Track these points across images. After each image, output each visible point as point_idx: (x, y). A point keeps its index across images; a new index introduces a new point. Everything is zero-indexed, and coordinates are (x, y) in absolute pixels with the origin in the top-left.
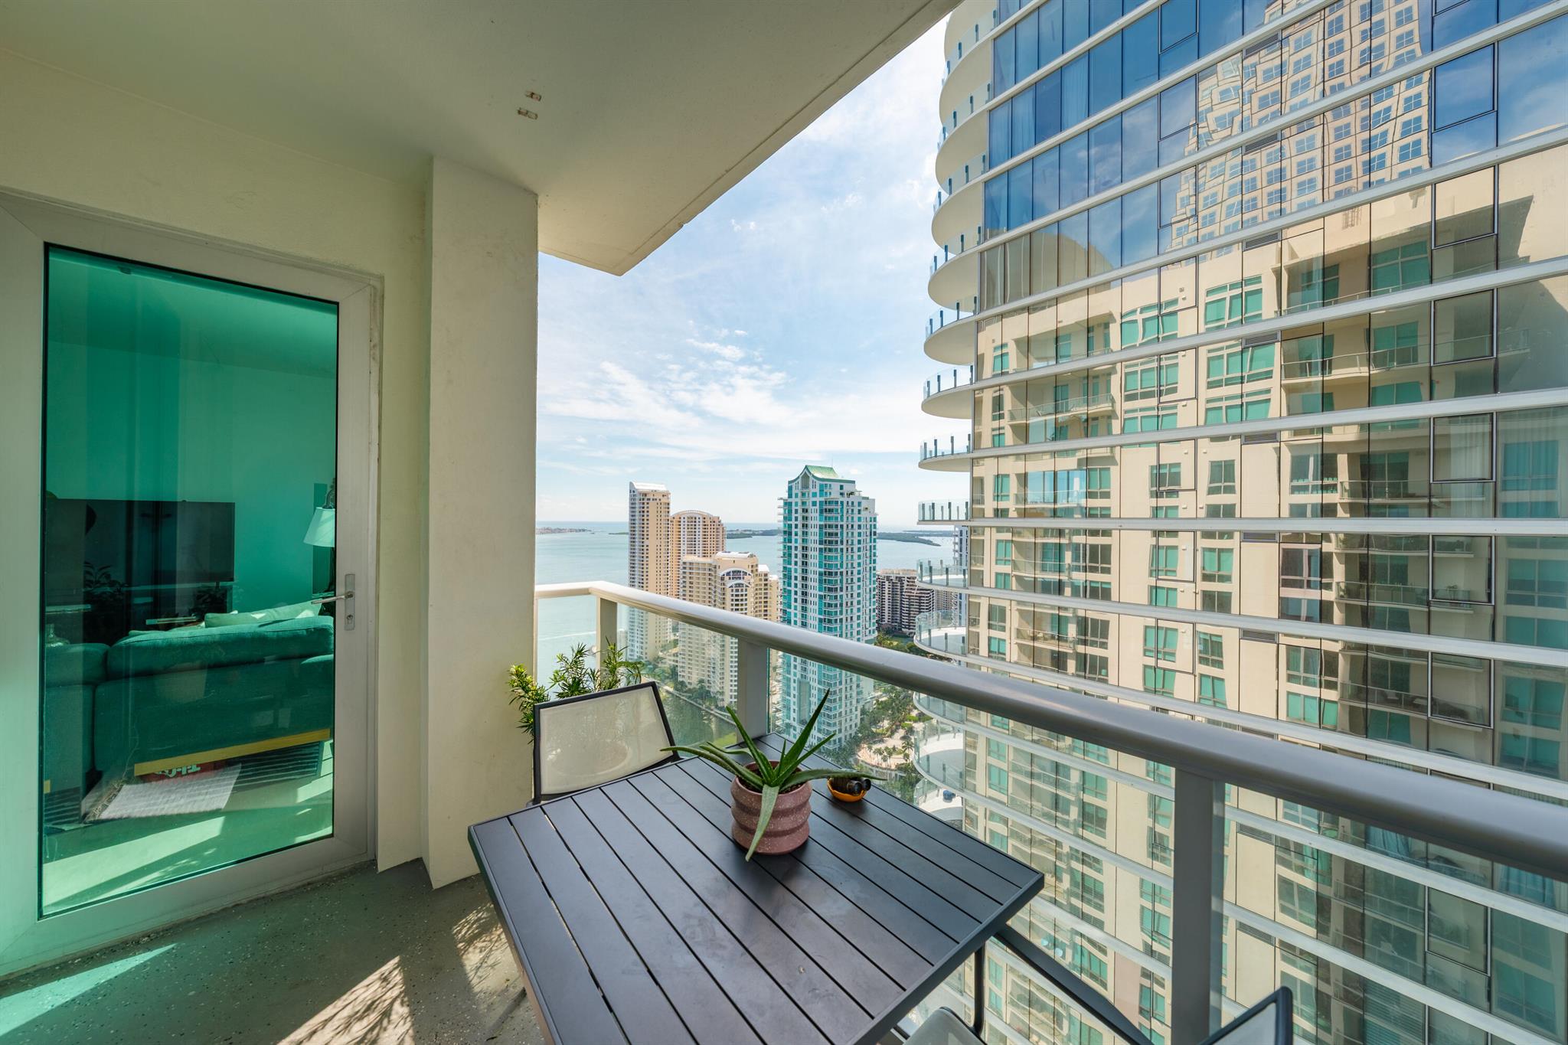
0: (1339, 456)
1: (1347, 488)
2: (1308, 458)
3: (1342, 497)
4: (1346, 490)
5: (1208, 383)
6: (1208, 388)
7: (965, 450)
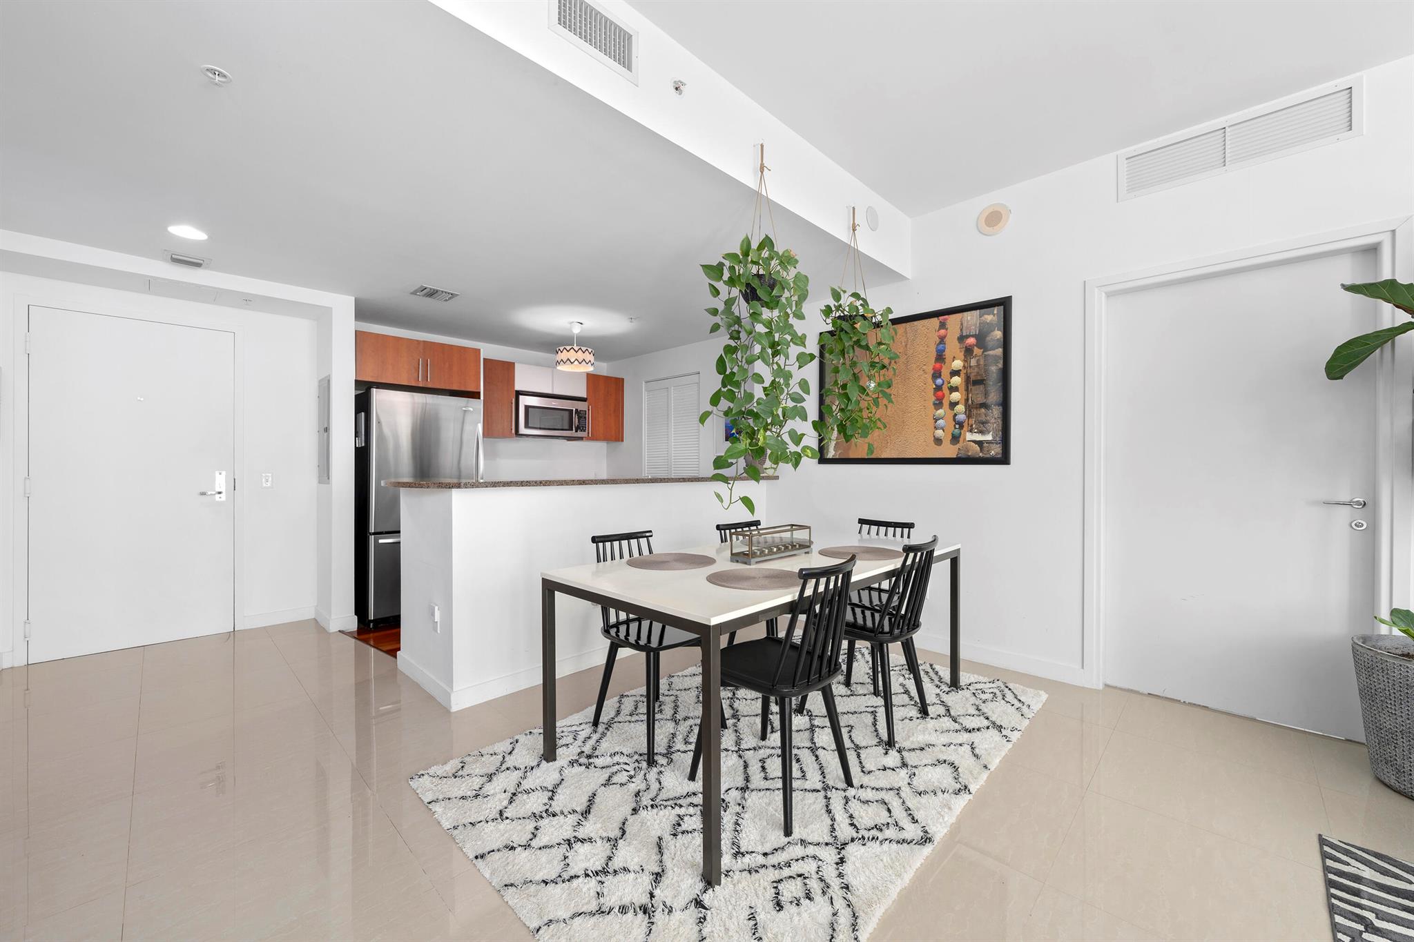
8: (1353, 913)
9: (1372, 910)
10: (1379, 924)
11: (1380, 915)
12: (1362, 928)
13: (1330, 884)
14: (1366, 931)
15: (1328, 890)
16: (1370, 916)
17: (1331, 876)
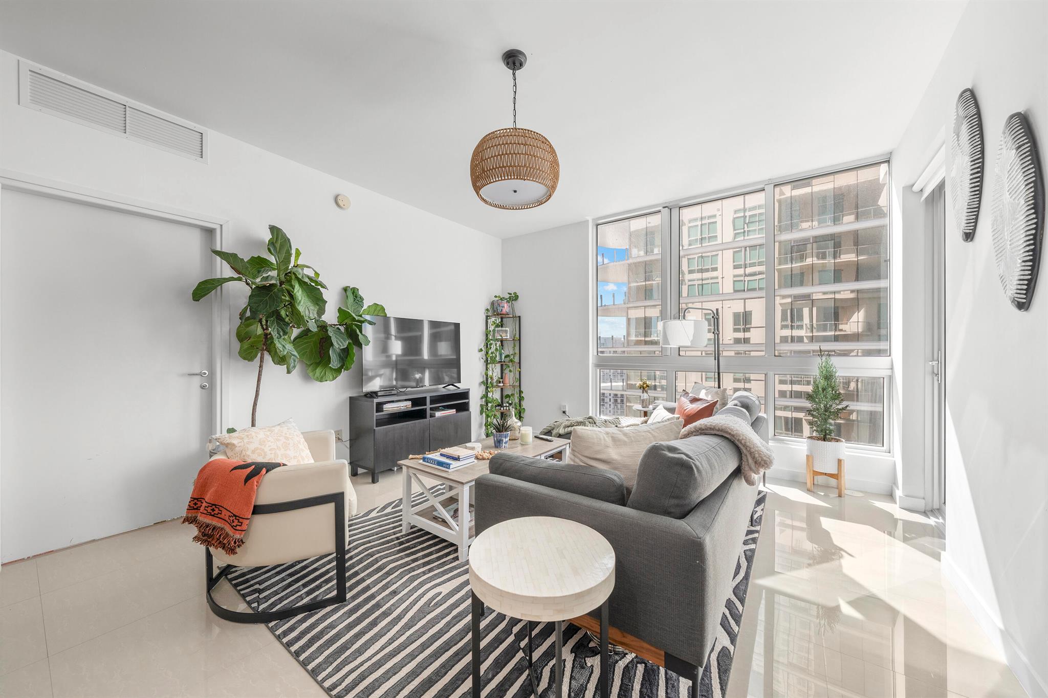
0: (804, 309)
1: (809, 327)
2: (787, 310)
3: (806, 332)
4: (809, 329)
5: (734, 266)
6: (734, 269)
7: (623, 302)
8: (251, 591)
9: (256, 583)
10: (261, 587)
11: (260, 583)
12: (257, 595)
13: (236, 586)
14: (260, 594)
15: (237, 590)
16: (257, 586)
17: (234, 582)
